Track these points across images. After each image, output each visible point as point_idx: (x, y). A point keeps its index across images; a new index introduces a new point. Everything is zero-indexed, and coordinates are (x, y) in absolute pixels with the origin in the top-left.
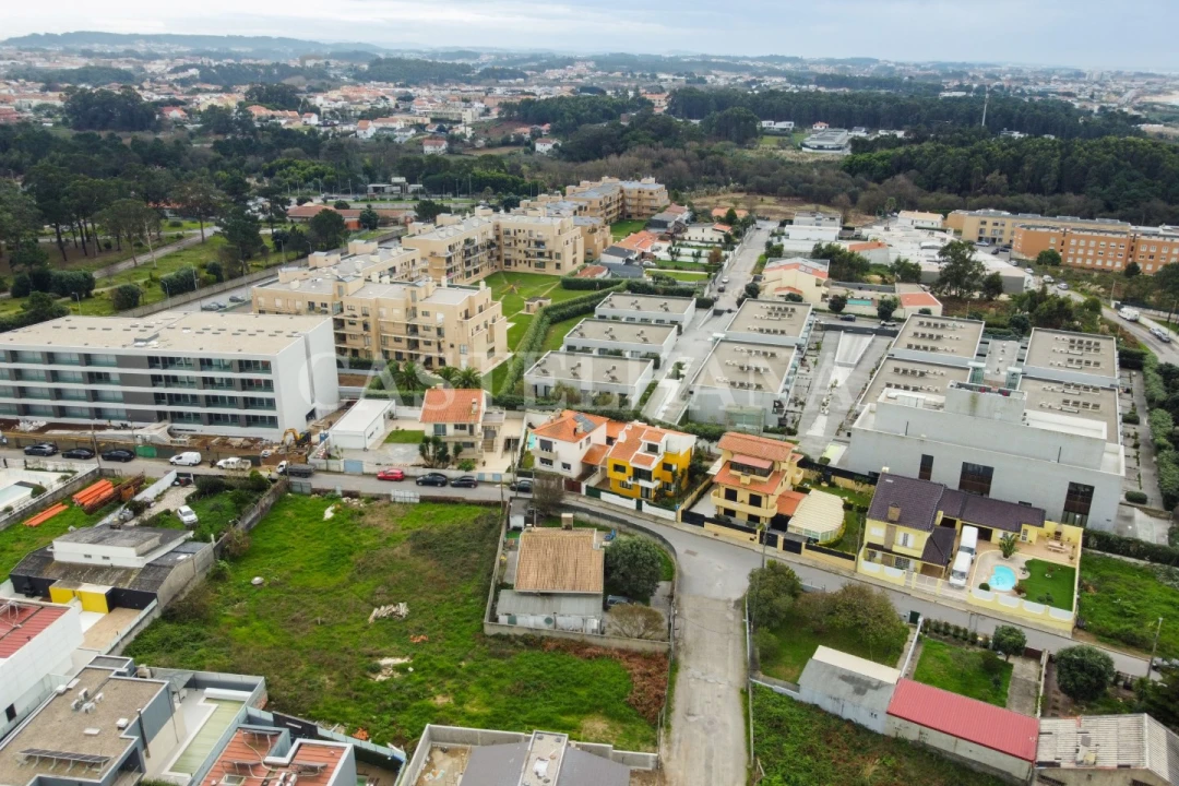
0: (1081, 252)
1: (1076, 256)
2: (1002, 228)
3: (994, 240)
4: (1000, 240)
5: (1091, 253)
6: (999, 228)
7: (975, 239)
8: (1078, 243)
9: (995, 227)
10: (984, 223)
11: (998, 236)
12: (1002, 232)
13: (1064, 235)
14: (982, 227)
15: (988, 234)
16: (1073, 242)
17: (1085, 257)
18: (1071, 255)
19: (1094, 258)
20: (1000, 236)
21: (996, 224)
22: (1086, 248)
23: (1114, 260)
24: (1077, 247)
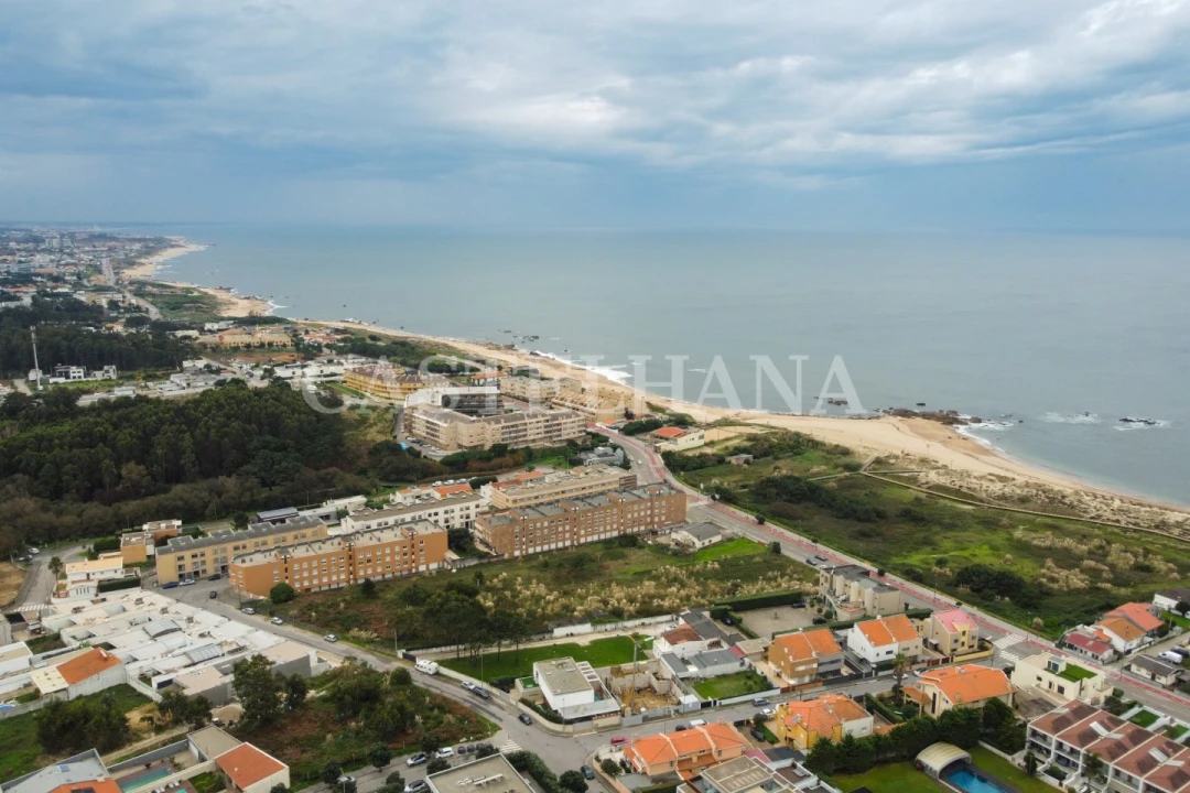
0: (306, 574)
1: (301, 580)
2: (203, 559)
3: (196, 573)
4: (204, 571)
5: (315, 573)
6: (199, 559)
7: (176, 579)
8: (301, 566)
9: (195, 560)
10: (181, 558)
11: (200, 569)
12: (203, 563)
13: (286, 562)
14: (181, 563)
15: (189, 569)
16: (296, 567)
17: (311, 578)
18: (297, 580)
19: (320, 577)
20: (204, 568)
21: (194, 556)
22: (310, 570)
23: (338, 574)
24: (301, 570)
